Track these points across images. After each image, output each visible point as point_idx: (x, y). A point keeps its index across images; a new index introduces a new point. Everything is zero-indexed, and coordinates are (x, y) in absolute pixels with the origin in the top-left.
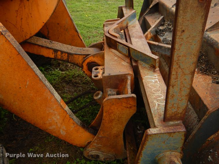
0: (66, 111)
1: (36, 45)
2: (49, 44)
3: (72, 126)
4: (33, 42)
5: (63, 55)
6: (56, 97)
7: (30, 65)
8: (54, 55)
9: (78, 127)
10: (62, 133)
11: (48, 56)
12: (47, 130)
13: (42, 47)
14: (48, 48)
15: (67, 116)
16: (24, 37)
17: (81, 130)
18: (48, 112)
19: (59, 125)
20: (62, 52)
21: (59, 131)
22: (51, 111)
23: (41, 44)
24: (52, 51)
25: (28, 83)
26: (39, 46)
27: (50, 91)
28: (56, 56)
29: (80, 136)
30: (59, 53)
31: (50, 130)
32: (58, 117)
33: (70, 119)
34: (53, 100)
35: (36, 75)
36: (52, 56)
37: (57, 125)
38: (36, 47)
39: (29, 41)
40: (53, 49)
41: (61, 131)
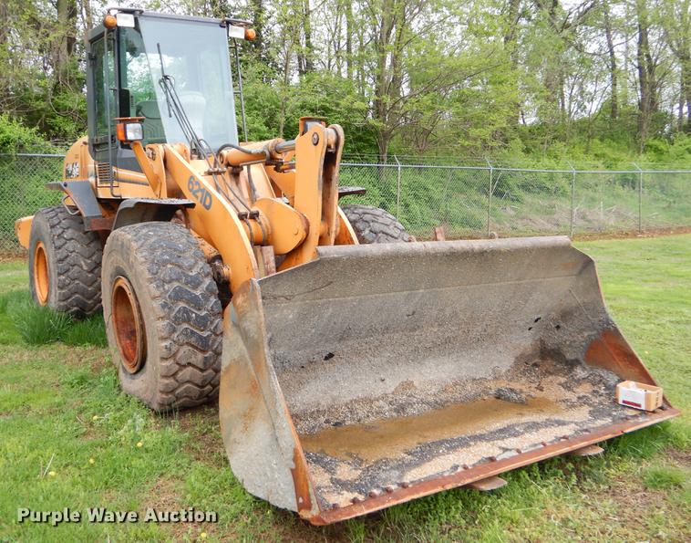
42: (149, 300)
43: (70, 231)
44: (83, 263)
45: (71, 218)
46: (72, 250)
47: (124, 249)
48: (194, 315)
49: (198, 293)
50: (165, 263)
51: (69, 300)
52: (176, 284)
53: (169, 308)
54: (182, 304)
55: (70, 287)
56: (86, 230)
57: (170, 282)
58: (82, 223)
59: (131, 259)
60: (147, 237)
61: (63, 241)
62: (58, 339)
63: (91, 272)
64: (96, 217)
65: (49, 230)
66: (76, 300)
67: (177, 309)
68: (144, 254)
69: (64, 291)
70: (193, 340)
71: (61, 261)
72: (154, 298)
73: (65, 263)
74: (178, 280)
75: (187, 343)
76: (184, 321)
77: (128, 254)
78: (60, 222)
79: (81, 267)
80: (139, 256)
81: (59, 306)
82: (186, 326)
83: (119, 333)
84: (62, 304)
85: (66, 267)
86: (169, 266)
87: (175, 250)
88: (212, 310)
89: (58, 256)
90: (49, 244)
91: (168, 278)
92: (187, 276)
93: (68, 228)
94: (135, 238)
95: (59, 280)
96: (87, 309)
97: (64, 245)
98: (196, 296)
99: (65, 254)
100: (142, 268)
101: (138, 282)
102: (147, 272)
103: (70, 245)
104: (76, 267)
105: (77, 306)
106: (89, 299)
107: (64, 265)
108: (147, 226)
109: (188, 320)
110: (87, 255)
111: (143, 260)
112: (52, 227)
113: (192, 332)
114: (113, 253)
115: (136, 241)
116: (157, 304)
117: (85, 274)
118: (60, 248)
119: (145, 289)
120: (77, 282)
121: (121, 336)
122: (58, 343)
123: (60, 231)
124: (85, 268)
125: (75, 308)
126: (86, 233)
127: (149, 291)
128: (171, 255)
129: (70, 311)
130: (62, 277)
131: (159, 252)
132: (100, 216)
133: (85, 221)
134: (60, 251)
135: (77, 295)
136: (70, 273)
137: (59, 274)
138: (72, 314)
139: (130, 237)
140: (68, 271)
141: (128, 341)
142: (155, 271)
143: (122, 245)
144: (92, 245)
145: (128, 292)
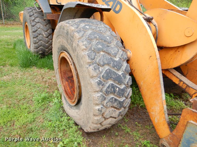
0: (163, 107)
1: (172, 73)
2: (180, 76)
3: (163, 119)
4: (171, 71)
5: (184, 84)
6: (163, 96)
7: (160, 75)
8: (178, 82)
9: (165, 122)
10: (155, 120)
11: (175, 82)
12: (150, 113)
13: (175, 75)
14: (177, 77)
15: (163, 111)
16: (168, 67)
17: (166, 126)
18: (155, 102)
19: (157, 114)
20: (184, 83)
21: (155, 118)
22: (157, 103)
23: (174, 74)
24: (178, 80)
25: (155, 83)
26: (173, 74)
27: (161, 91)
28: (180, 83)
29: (164, 130)
30: (182, 83)
31: (151, 114)
32: (158, 108)
33: (163, 114)
34: (160, 97)
35: (160, 80)
36: (177, 83)
37: (155, 113)
38: (172, 74)
39: (170, 70)
40: (179, 79)
41: (156, 119)
42: (88, 77)
43: (38, 19)
44: (44, 34)
45: (38, 13)
46: (39, 27)
47: (69, 36)
48: (117, 89)
49: (120, 73)
50: (99, 50)
51: (38, 49)
52: (107, 67)
53: (103, 85)
54: (110, 82)
55: (39, 43)
56: (45, 19)
57: (103, 66)
58: (43, 15)
59: (74, 45)
60: (85, 30)
61: (35, 23)
62: (34, 65)
63: (47, 37)
64: (49, 13)
65: (29, 17)
66: (41, 49)
67: (107, 85)
68: (85, 43)
69: (36, 45)
70: (115, 105)
71: (34, 32)
72: (92, 77)
73: (36, 33)
74: (108, 64)
75: (111, 107)
76: (111, 93)
77: (72, 41)
78: (34, 14)
79: (43, 35)
80: (81, 44)
81: (34, 51)
82: (112, 96)
83: (62, 78)
84: (35, 50)
85: (37, 35)
86: (102, 53)
87: (105, 41)
88: (128, 84)
89: (33, 30)
90: (29, 24)
91: (102, 63)
92: (114, 61)
93: (37, 17)
94: (77, 30)
95: (34, 40)
96: (46, 52)
97: (36, 24)
98: (119, 75)
99: (36, 29)
100: (83, 53)
101: (79, 62)
102: (87, 58)
103: (38, 25)
104: (41, 35)
105: (41, 51)
106: (47, 49)
107: (36, 34)
108: (83, 21)
109: (114, 92)
110: (45, 30)
111: (84, 47)
112: (30, 16)
113: (116, 100)
114: (60, 37)
115: (78, 32)
116: (94, 82)
117: (44, 38)
118: (34, 26)
119: (84, 69)
120: (41, 41)
121: (63, 80)
122: (34, 67)
123: (34, 18)
124: (45, 36)
125: (41, 52)
126: (45, 20)
127: (89, 72)
128: (103, 45)
129: (39, 53)
130: (35, 39)
131: (94, 42)
132: (51, 13)
133: (44, 14)
134: (34, 27)
135: (42, 47)
136: (38, 38)
137: (34, 38)
138: (40, 54)
139: (73, 28)
140: (37, 36)
141: (67, 83)
142: (93, 57)
143: (67, 33)
144: (47, 26)
145: (70, 64)
